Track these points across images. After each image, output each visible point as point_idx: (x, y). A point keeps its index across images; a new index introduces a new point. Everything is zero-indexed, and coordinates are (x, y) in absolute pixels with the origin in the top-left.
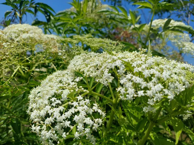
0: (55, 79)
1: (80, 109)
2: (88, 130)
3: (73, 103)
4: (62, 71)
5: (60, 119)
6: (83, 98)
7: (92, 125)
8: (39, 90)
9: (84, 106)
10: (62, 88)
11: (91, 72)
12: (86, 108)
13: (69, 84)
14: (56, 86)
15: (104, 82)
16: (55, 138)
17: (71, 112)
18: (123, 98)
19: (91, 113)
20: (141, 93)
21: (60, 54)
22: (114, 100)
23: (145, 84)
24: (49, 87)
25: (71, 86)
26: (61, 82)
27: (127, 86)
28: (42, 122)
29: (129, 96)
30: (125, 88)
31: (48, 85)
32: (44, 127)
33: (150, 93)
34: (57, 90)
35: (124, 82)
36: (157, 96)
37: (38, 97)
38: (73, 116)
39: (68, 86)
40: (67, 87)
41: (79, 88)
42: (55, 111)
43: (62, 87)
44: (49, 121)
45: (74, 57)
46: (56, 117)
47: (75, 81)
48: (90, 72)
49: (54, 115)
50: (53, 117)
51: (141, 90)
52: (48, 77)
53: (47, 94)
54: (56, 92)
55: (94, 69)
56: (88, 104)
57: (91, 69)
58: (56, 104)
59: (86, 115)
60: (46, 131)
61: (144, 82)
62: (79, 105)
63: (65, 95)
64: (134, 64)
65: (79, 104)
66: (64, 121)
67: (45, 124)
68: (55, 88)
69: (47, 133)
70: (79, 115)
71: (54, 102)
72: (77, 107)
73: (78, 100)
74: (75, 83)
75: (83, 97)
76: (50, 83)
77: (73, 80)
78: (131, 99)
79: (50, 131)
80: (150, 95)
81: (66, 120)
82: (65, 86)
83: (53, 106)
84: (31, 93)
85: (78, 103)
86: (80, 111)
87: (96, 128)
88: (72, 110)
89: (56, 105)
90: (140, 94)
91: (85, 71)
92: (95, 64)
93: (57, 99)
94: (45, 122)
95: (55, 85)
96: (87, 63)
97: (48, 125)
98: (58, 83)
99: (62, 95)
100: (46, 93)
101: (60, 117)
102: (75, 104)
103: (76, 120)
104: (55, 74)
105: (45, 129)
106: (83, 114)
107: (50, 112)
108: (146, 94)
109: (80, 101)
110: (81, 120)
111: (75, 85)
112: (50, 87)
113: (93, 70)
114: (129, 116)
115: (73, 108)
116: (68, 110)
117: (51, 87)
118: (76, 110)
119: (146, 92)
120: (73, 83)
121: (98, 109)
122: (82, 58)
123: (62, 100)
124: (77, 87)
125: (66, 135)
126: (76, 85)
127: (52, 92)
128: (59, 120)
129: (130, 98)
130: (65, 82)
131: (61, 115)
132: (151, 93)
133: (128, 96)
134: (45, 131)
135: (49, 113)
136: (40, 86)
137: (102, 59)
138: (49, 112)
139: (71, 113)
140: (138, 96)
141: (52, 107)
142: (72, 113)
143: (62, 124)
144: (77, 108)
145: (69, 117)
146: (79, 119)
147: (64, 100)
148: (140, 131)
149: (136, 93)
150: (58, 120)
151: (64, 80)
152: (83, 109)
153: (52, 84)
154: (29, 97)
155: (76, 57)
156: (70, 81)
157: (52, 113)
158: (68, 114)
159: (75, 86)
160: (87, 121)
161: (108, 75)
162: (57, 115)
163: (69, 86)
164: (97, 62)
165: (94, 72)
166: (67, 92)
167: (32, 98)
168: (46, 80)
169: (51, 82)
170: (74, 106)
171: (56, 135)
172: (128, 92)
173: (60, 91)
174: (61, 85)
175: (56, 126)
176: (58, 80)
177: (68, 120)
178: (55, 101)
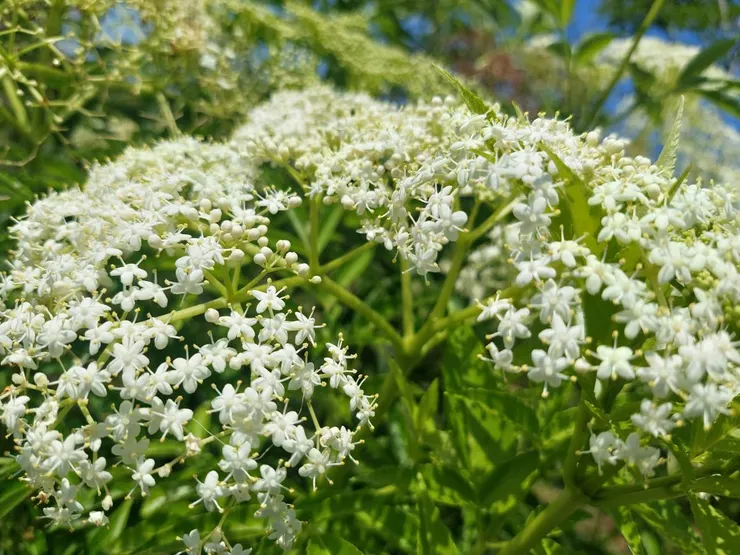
0: (162, 170)
1: (259, 356)
2: (272, 476)
3: (226, 318)
4: (207, 145)
5: (139, 389)
6: (284, 304)
7: (300, 456)
8: (73, 210)
9: (281, 347)
10: (185, 226)
11: (352, 181)
12: (288, 360)
13: (226, 216)
14: (158, 205)
15: (413, 251)
16: (95, 478)
17: (205, 362)
18: (505, 360)
19: (308, 390)
20: (615, 360)
21: (208, 61)
22: (409, 340)
23: (649, 315)
24: (120, 203)
25: (235, 226)
26: (187, 192)
27: (545, 305)
28: (41, 378)
29: (548, 361)
30: (533, 311)
31: (119, 192)
32: (50, 407)
33: (664, 373)
34: (157, 229)
35: (536, 275)
36: (704, 399)
37: (57, 242)
38: (214, 386)
39: (219, 223)
40: (214, 226)
41: (274, 250)
42: (125, 340)
43: (188, 222)
44: (82, 386)
45: (275, 98)
46: (121, 373)
47: (263, 208)
48: (343, 182)
49: (112, 358)
50: (104, 367)
51: (623, 341)
52: (130, 152)
53: (101, 238)
54: (153, 238)
55: (367, 170)
56: (306, 340)
57: (354, 168)
58: (138, 303)
59: (281, 399)
60: (56, 433)
61: (647, 303)
62: (257, 334)
63: (197, 267)
64: (607, 193)
65: (257, 328)
66: (158, 401)
67: (59, 392)
68: (153, 218)
69: (57, 444)
70: (248, 390)
71: (128, 288)
72: (244, 347)
73: (260, 308)
74: (260, 218)
75: (287, 297)
76: (130, 187)
77: (250, 197)
78: (553, 377)
79: (76, 436)
80: (662, 383)
81: (170, 401)
82: (207, 217)
83: (117, 309)
84: (28, 211)
85: (253, 321)
86: (257, 367)
87: (315, 471)
88: (215, 355)
89: (135, 307)
90: (612, 364)
91: (323, 170)
92: (379, 146)
93: (150, 278)
94: (60, 381)
95: (155, 199)
96: (335, 133)
97: (70, 400)
98: (171, 197)
99: (180, 262)
100: (98, 232)
101: (141, 374)
102: (237, 323)
103: (227, 411)
104: (165, 147)
105: (52, 420)
106: (267, 391)
107: (96, 335)
108: (640, 371)
109: (266, 313)
110: (249, 418)
111: (256, 225)
112: (126, 202)
113: (360, 175)
114: (461, 426)
115: (222, 343)
116: (195, 346)
117: (132, 206)
118: (237, 361)
119: (648, 359)
120: (250, 215)
121: (346, 374)
122: (309, 108)
123: (175, 288)
124: (264, 240)
125: (155, 476)
126: (264, 228)
127: (131, 235)
128: (133, 393)
129: (549, 371)
130: (209, 196)
131: (154, 367)
132: (673, 371)
133: (541, 361)
134: (49, 428)
135: (88, 342)
136: (82, 189)
137: (419, 131)
138: (89, 336)
139: (206, 370)
140: (595, 368)
141: (115, 314)
142: (210, 367)
143: (144, 411)
144: (243, 351)
145: (190, 388)
146: (242, 408)
147: (181, 288)
148: (495, 505)
149: (588, 352)
150: (128, 391)
151: (208, 190)
152: (272, 362)
153: (142, 193)
154: (12, 229)
155: (284, 99)
156: (234, 200)
157: (103, 346)
158: (189, 370)
159: (254, 231)
160: (283, 428)
161: (450, 219)
162: (127, 364)
163: (226, 223)
164: (395, 136)
165: (364, 185)
166: (211, 254)
167: (26, 239)
168: (118, 168)
169: (137, 182)
170: (232, 335)
171: (102, 461)
172: (544, 335)
173: (174, 238)
174: (187, 208)
175: (111, 419)
176: (175, 180)
177: (182, 402)
178: (135, 282)
